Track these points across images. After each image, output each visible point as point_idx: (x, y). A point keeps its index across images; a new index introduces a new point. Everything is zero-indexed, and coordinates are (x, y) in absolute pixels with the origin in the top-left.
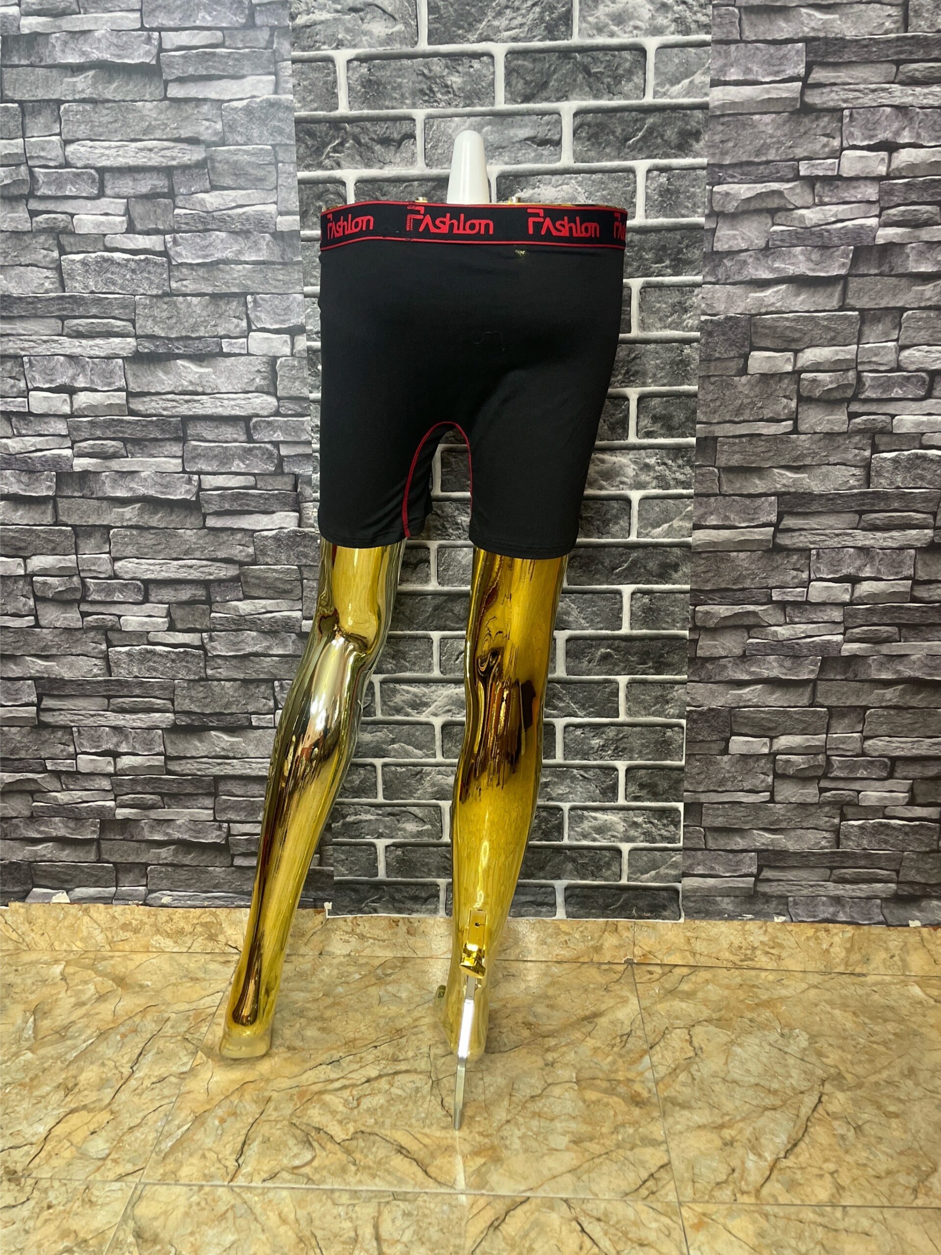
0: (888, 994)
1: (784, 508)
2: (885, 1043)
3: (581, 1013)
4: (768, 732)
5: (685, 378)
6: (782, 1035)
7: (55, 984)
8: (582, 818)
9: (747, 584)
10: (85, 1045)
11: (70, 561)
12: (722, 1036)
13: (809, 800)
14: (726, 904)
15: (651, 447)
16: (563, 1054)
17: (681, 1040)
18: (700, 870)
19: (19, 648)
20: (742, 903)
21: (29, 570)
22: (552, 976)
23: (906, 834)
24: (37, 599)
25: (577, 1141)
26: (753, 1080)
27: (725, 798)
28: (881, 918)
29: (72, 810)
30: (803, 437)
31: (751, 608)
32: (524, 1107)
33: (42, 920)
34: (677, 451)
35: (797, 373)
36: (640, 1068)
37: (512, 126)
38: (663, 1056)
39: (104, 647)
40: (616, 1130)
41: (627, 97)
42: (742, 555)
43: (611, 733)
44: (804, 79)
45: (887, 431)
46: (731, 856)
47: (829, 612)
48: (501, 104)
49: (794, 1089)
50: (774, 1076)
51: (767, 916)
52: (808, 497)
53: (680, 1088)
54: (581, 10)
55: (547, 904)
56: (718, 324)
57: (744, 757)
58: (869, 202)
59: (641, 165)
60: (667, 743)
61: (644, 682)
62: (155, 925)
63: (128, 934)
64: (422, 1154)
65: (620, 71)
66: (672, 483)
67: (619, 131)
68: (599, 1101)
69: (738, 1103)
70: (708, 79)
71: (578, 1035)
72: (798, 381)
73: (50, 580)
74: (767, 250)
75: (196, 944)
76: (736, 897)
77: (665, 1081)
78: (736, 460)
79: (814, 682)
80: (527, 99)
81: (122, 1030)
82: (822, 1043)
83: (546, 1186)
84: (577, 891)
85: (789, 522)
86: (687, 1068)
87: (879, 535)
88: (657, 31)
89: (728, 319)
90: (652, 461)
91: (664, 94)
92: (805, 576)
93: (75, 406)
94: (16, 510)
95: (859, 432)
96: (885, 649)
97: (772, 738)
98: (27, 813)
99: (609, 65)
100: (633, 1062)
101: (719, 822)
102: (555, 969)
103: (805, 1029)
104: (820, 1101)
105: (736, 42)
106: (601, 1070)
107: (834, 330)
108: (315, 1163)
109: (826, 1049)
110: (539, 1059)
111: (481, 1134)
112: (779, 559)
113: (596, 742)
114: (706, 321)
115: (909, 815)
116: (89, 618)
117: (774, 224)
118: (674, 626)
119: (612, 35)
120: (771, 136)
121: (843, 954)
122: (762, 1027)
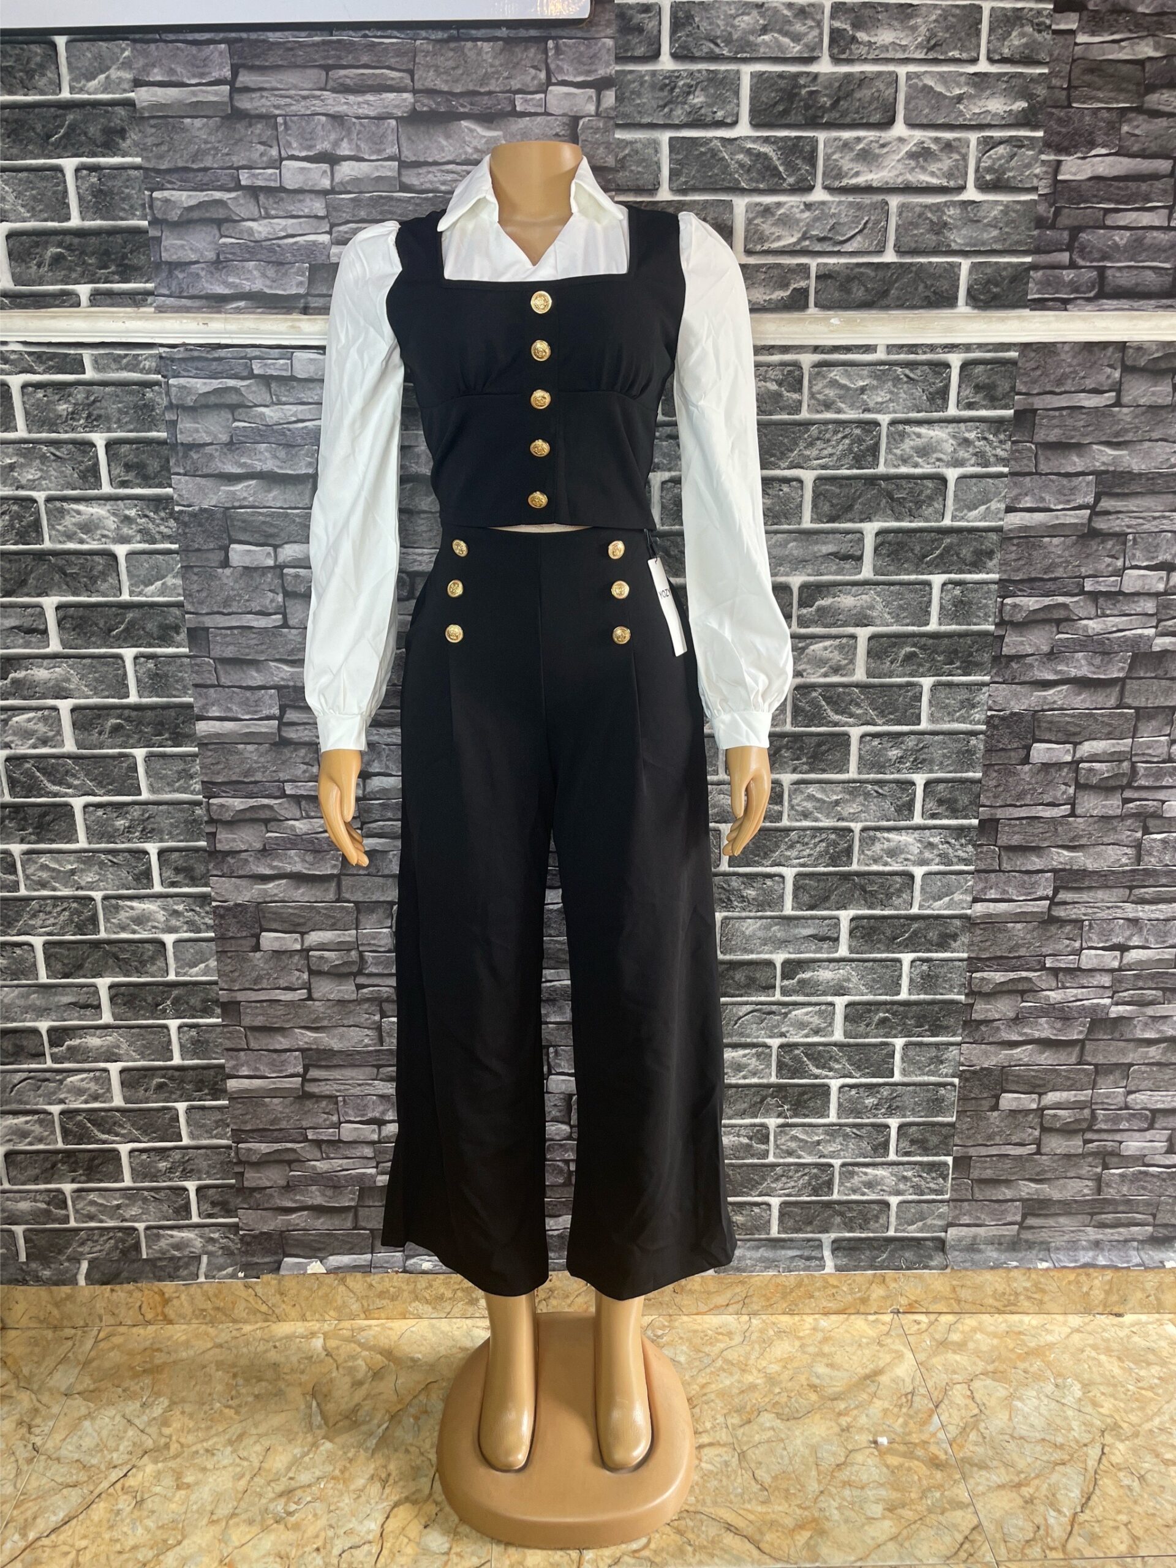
0: (1146, 1336)
1: (1058, 883)
2: (1151, 1388)
3: (862, 1372)
4: (1036, 1086)
5: (971, 767)
6: (1057, 1386)
7: (322, 1361)
8: (852, 1174)
9: (1022, 952)
10: (380, 1431)
11: (349, 935)
12: (1001, 1391)
13: (1073, 1151)
14: (992, 1254)
15: (935, 827)
16: (855, 1418)
17: (964, 1396)
18: (966, 1220)
19: (288, 1021)
20: (1006, 1250)
21: (306, 944)
22: (822, 1331)
23: (1164, 1180)
24: (312, 972)
25: (891, 1509)
26: (1039, 1436)
27: (994, 1151)
28: (1137, 1260)
29: (330, 1179)
30: (1080, 820)
31: (1024, 974)
32: (833, 1477)
33: (293, 1292)
34: (960, 831)
35: (1075, 764)
36: (932, 1429)
37: (817, 543)
38: (950, 1416)
39: (377, 1018)
40: (923, 1495)
41: (927, 520)
42: (1019, 926)
43: (885, 1092)
44: (1092, 507)
45: (1157, 816)
46: (996, 1206)
47: (1098, 975)
48: (807, 523)
49: (1077, 1442)
50: (1058, 1429)
51: (1031, 1261)
52: (1084, 873)
53: (972, 1448)
54: (888, 443)
55: (816, 1258)
56: (1003, 718)
57: (1013, 1113)
58: (1146, 615)
59: (938, 580)
60: (939, 1101)
61: (920, 1044)
62: (414, 1291)
63: (385, 1302)
64: (750, 1531)
65: (922, 498)
66: (955, 860)
67: (917, 549)
68: (901, 1465)
69: (1029, 1460)
70: (1003, 506)
71: (865, 1396)
72: (1077, 770)
73: (326, 954)
74: (1053, 655)
75: (455, 1309)
76: (1000, 1244)
77: (959, 1441)
78: (1016, 840)
79: (1082, 1042)
80: (832, 520)
81: (412, 1410)
82: (1095, 1392)
83: (873, 1556)
84: (844, 1244)
85: (1063, 896)
86: (975, 1426)
87: (1147, 907)
88: (957, 463)
89: (1013, 714)
90: (936, 840)
91: (962, 519)
92: (1077, 945)
93: (368, 790)
94: (298, 888)
95: (1133, 815)
96: (1150, 1011)
97: (1040, 1095)
98: (283, 1183)
99: (911, 491)
100: (925, 1423)
101: (988, 1174)
102: (824, 1323)
103: (1077, 1377)
104: (1103, 1453)
105: (1030, 474)
106: (895, 1433)
107: (1110, 725)
108: (653, 1546)
109: (1101, 1399)
110: (833, 1424)
111: (799, 1506)
112: (1053, 929)
113: (870, 1101)
114: (992, 716)
115: (1168, 1162)
116: (365, 990)
117: (1059, 633)
118: (951, 991)
119: (916, 465)
120: (1060, 556)
121: (1102, 1296)
122: (1038, 1377)
